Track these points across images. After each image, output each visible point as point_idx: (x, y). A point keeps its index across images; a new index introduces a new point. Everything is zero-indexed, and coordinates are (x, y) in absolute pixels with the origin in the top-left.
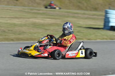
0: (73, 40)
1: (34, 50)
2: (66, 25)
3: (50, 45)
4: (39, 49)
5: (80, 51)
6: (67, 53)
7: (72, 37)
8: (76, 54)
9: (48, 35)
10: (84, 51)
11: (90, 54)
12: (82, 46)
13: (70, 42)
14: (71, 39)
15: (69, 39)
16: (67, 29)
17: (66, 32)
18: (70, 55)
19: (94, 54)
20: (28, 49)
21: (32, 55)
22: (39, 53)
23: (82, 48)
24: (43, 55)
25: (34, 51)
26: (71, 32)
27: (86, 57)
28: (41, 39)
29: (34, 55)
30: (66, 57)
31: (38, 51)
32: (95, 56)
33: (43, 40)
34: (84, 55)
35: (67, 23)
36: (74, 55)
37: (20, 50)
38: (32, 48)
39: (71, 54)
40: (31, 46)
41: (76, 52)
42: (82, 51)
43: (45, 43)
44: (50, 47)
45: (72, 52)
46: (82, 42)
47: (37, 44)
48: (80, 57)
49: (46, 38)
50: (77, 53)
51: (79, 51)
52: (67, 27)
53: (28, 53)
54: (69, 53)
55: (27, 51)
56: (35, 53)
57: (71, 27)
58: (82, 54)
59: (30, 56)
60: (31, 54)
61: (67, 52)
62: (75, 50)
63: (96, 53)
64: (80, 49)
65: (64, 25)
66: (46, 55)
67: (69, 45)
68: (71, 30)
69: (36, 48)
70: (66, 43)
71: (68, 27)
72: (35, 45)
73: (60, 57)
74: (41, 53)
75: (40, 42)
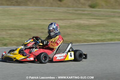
0: (60, 41)
1: (19, 53)
2: (51, 26)
3: (36, 48)
4: (24, 53)
5: (69, 53)
7: (59, 38)
8: (64, 57)
9: (33, 37)
10: (73, 53)
11: (79, 56)
12: (71, 48)
13: (58, 44)
14: (57, 40)
17: (52, 34)
18: (58, 58)
19: (84, 56)
20: (13, 52)
21: (17, 60)
22: (24, 57)
23: (71, 50)
24: (28, 59)
25: (19, 55)
26: (57, 33)
27: (75, 60)
28: (26, 41)
29: (18, 59)
30: (54, 60)
31: (23, 55)
32: (86, 58)
33: (28, 42)
34: (73, 58)
35: (52, 24)
36: (62, 58)
37: (4, 54)
38: (17, 52)
39: (59, 57)
40: (16, 49)
41: (64, 54)
42: (71, 53)
43: (30, 45)
45: (60, 54)
46: (71, 43)
47: (22, 47)
48: (69, 59)
49: (32, 40)
50: (66, 56)
51: (67, 54)
52: (52, 29)
53: (12, 58)
54: (57, 56)
55: (11, 55)
56: (20, 57)
57: (57, 27)
58: (71, 56)
59: (14, 60)
60: (15, 58)
61: (55, 55)
62: (63, 53)
63: (86, 55)
64: (69, 51)
65: (49, 27)
66: (32, 59)
68: (57, 31)
69: (21, 52)
70: (53, 44)
71: (53, 28)
72: (20, 48)
74: (26, 57)
75: (25, 45)
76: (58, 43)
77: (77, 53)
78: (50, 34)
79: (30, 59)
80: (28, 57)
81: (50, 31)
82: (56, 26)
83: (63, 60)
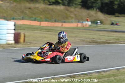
0: (69, 46)
4: (42, 55)
6: (66, 58)
7: (68, 44)
9: (48, 43)
10: (79, 56)
11: (84, 58)
14: (67, 46)
15: (66, 46)
16: (61, 37)
17: (62, 40)
18: (68, 60)
19: (87, 59)
20: (32, 55)
21: (37, 60)
22: (42, 58)
24: (46, 60)
25: (38, 56)
26: (65, 40)
28: (42, 46)
29: (38, 60)
32: (88, 60)
33: (44, 46)
34: (79, 60)
35: (61, 32)
36: (71, 59)
37: (24, 56)
38: (36, 54)
39: (69, 58)
41: (73, 56)
42: (77, 56)
44: (50, 53)
46: (77, 48)
47: (40, 50)
48: (76, 61)
49: (47, 45)
50: (74, 58)
51: (75, 56)
52: (61, 36)
53: (33, 59)
56: (39, 58)
58: (78, 58)
59: (34, 61)
60: (35, 59)
62: (71, 55)
63: (88, 58)
64: (76, 54)
66: (49, 59)
67: (66, 51)
69: (40, 54)
70: (64, 49)
71: (63, 36)
72: (38, 51)
73: (61, 61)
74: (44, 58)
75: (42, 49)
76: (68, 48)
77: (83, 56)
78: (60, 41)
79: (48, 59)
80: (45, 58)
81: (60, 38)
82: (65, 34)
83: (72, 61)
